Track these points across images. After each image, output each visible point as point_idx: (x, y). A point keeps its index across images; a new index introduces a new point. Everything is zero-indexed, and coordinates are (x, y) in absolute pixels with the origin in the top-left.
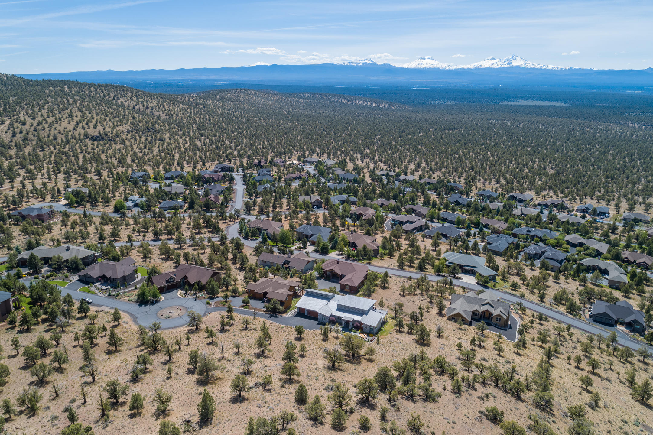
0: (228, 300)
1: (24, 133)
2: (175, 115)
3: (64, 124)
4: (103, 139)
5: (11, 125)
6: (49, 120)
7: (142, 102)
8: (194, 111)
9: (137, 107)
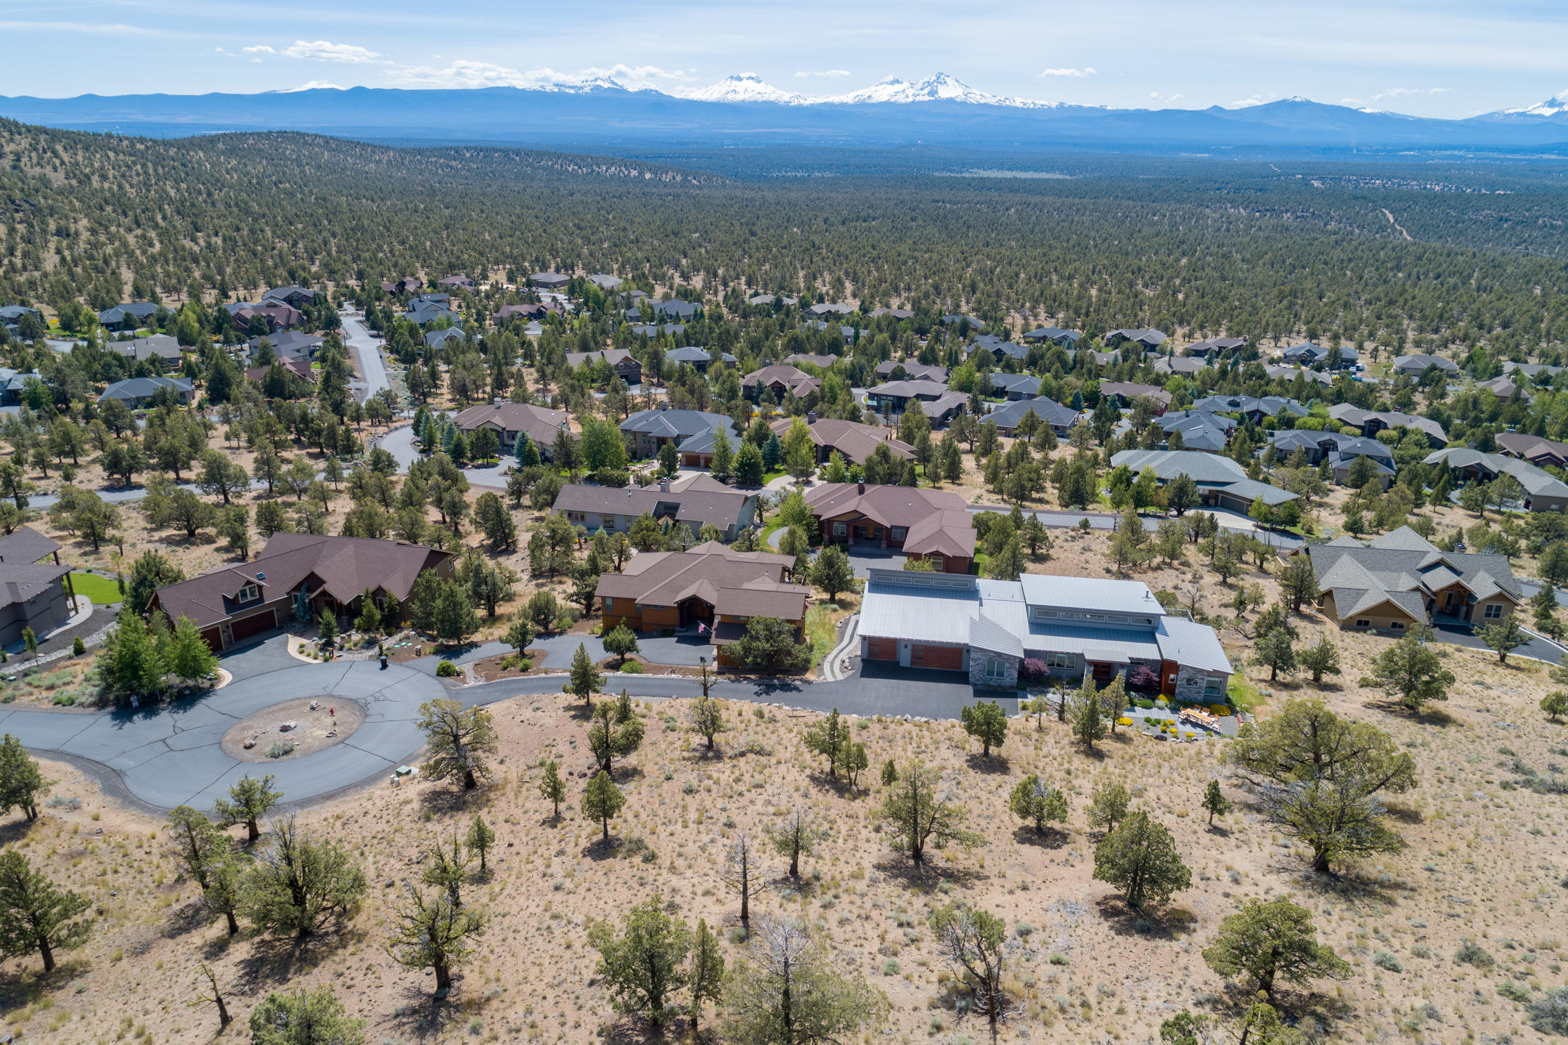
0: (527, 650)
8: (155, 170)
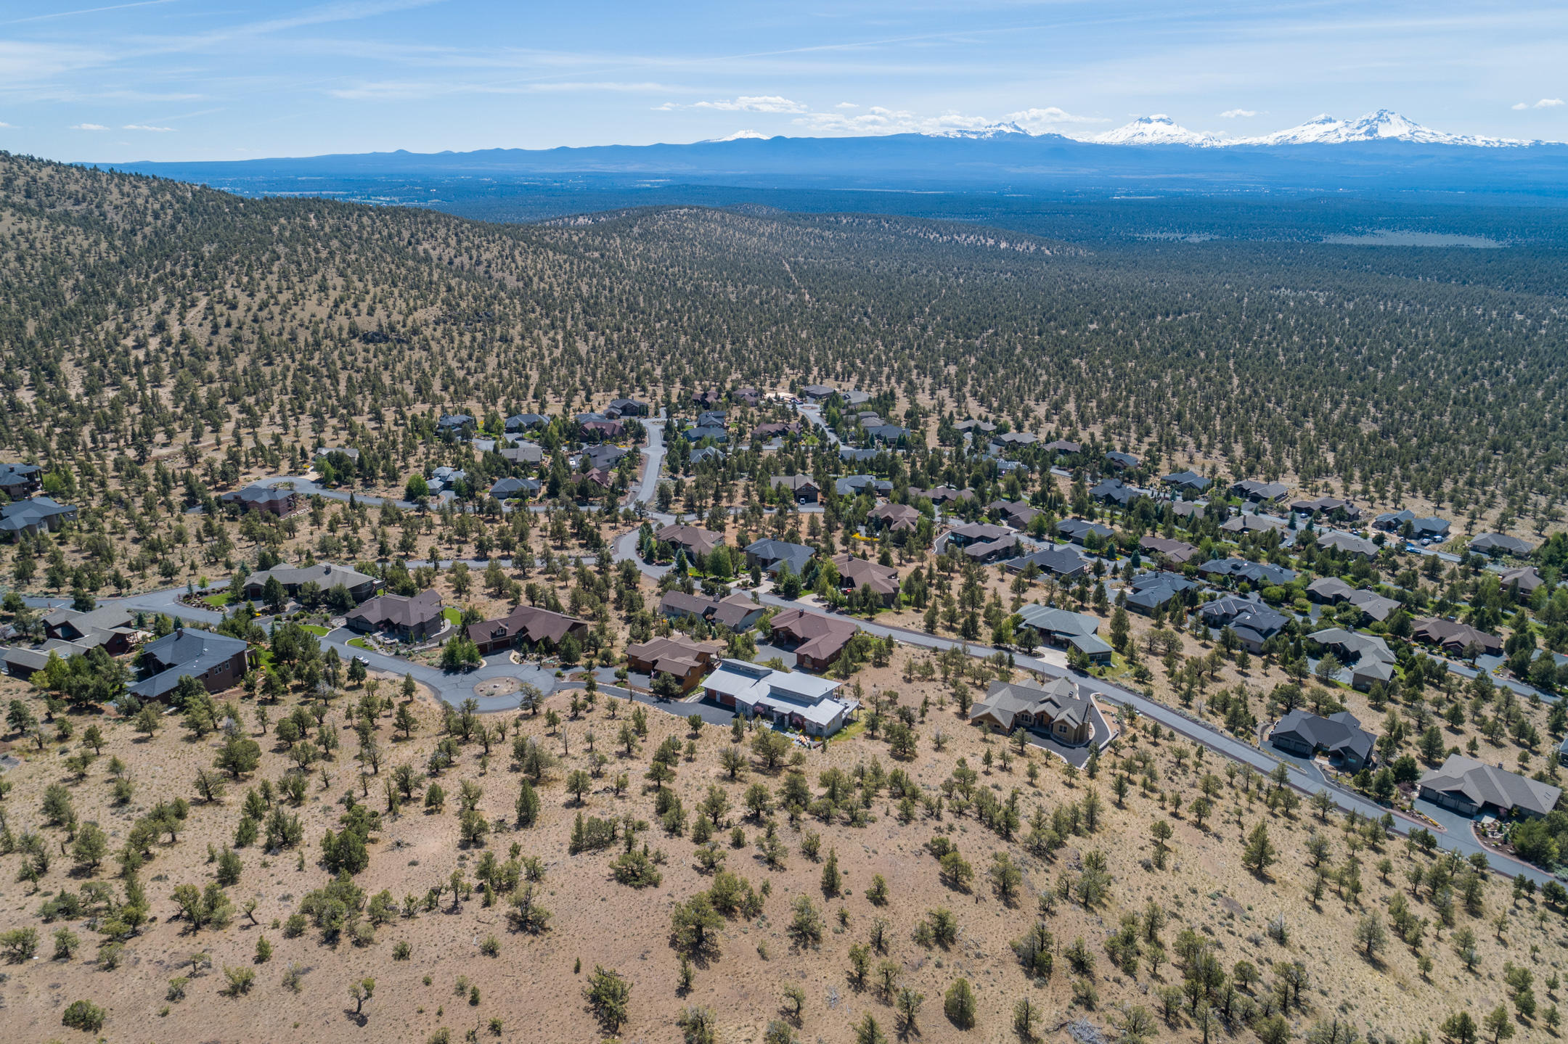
0: (592, 671)
1: (235, 325)
2: (536, 279)
3: (311, 305)
4: (386, 339)
5: (210, 308)
6: (283, 298)
7: (467, 250)
8: (579, 267)
9: (457, 261)
